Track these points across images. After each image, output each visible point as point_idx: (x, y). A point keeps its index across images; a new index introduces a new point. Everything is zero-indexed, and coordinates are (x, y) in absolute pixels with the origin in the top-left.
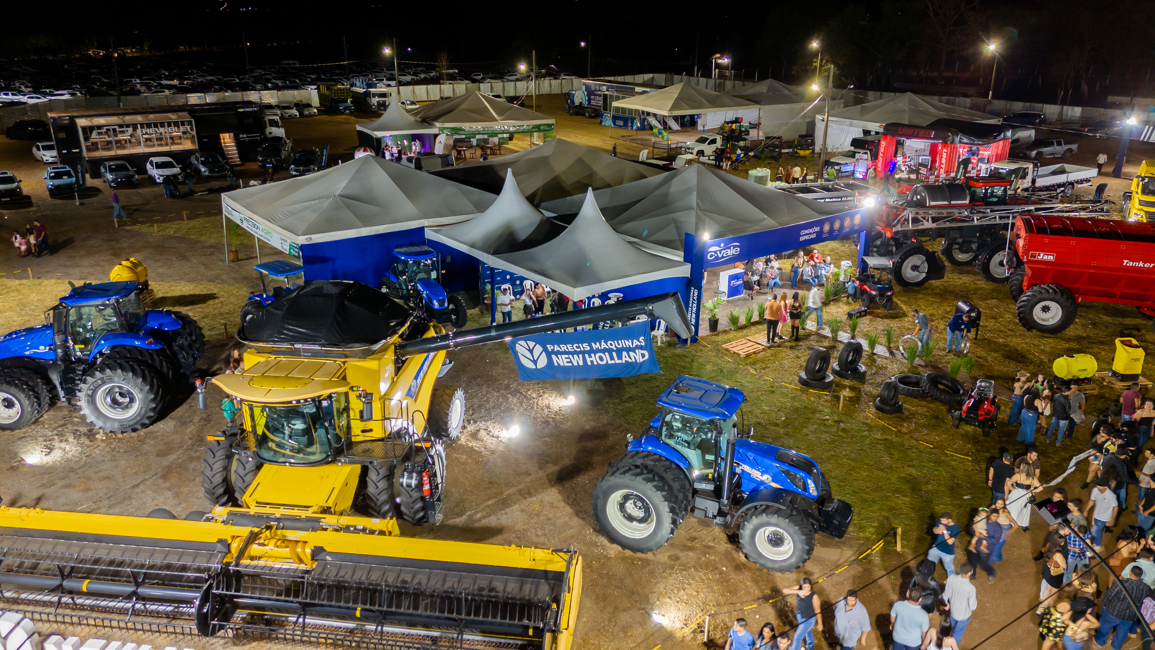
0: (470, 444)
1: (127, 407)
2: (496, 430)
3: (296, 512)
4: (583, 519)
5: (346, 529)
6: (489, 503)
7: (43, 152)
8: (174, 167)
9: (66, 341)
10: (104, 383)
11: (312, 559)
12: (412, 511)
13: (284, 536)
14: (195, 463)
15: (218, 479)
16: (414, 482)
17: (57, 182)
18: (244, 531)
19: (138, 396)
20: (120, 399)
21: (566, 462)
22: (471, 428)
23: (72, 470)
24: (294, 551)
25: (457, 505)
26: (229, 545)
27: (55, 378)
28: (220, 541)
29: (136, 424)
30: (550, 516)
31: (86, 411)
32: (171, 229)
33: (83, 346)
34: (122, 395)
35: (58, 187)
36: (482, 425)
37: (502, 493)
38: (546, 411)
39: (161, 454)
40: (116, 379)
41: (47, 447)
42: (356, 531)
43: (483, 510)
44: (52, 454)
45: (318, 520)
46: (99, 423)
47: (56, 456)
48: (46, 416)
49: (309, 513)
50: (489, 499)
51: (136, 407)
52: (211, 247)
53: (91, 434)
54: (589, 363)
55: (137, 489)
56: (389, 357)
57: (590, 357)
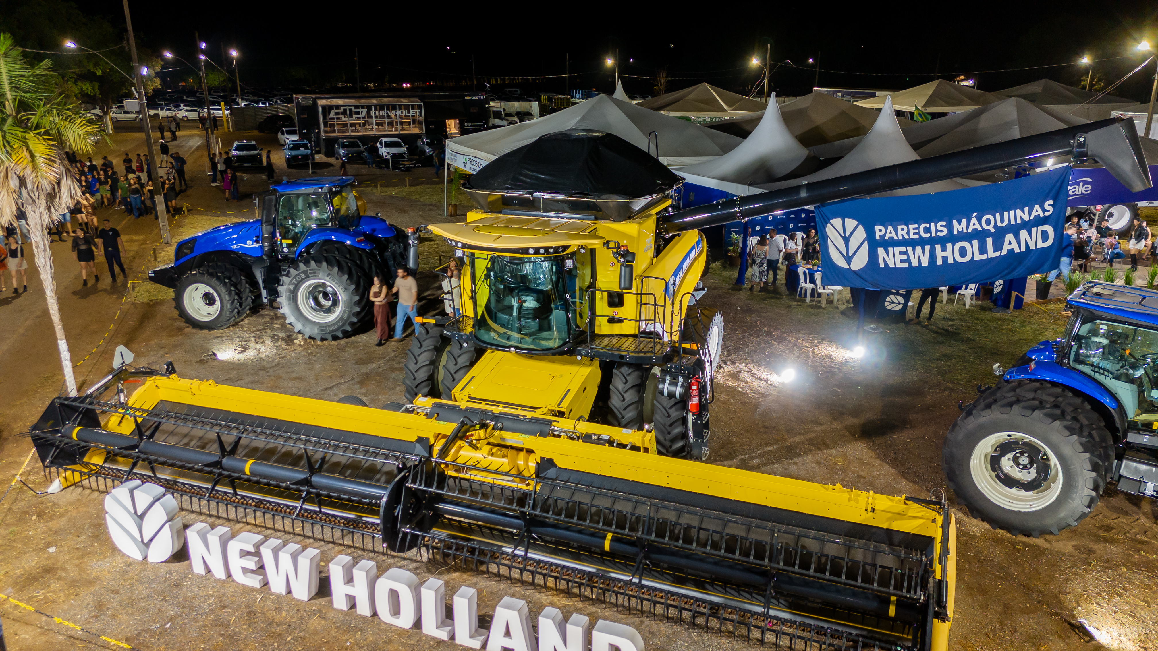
0: (731, 384)
1: (329, 311)
2: (764, 374)
3: (519, 412)
4: (914, 482)
5: (587, 438)
6: (769, 449)
7: (287, 136)
8: (401, 146)
9: (273, 235)
10: (307, 277)
11: (537, 476)
12: (668, 437)
13: (502, 439)
14: (397, 373)
15: (422, 375)
16: (678, 390)
17: (294, 153)
18: (451, 428)
19: (342, 296)
20: (323, 301)
21: (870, 416)
22: (728, 368)
23: (264, 369)
24: (513, 461)
25: (723, 446)
26: (431, 447)
27: (259, 275)
28: (421, 440)
29: (336, 330)
30: (863, 474)
31: (286, 309)
32: (393, 192)
33: (290, 241)
34: (326, 295)
35: (294, 158)
36: (743, 367)
37: (784, 440)
38: (827, 360)
39: (360, 362)
40: (320, 276)
41: (241, 346)
42: (600, 441)
43: (761, 456)
44: (245, 353)
45: (549, 423)
46: (298, 326)
47: (250, 354)
48: (246, 321)
49: (538, 414)
50: (767, 445)
51: (338, 312)
52: (430, 205)
53: (289, 340)
54: (940, 262)
55: (329, 392)
56: (650, 225)
57: (944, 249)
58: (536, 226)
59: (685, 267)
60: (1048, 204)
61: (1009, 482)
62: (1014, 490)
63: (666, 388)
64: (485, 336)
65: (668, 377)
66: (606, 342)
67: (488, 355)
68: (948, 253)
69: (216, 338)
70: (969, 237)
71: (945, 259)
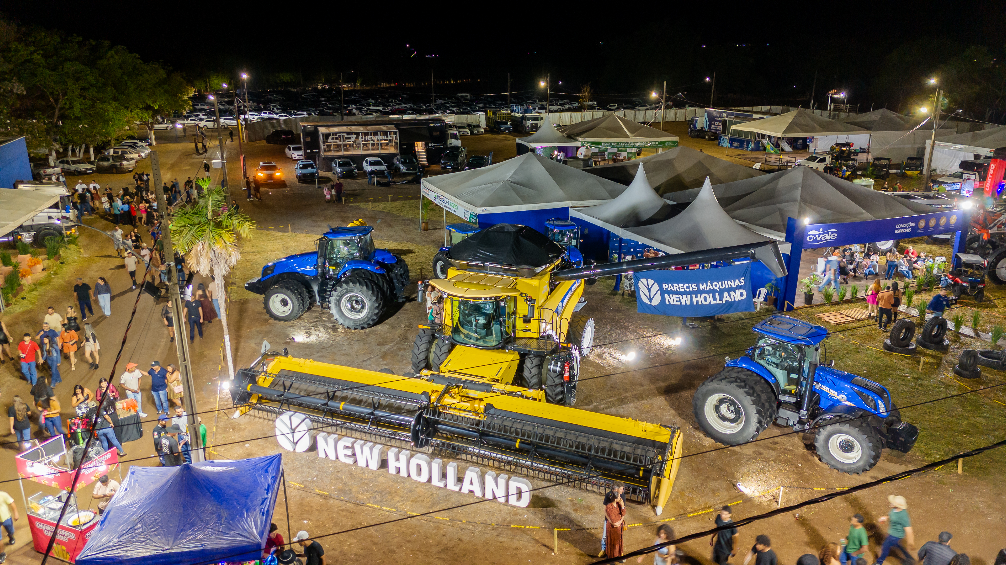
0: (597, 361)
1: (359, 311)
2: (617, 354)
3: (475, 379)
4: (684, 419)
5: (510, 394)
6: (611, 400)
7: (293, 152)
8: (382, 165)
9: (324, 264)
10: (347, 292)
11: (485, 412)
12: (554, 393)
13: (467, 393)
14: (402, 352)
15: (422, 357)
16: (558, 369)
17: (304, 171)
18: (441, 387)
19: (368, 304)
20: (356, 306)
21: (673, 381)
22: (598, 351)
23: (324, 348)
24: (473, 405)
25: (586, 398)
26: (430, 397)
27: (315, 288)
28: (424, 393)
29: (364, 323)
30: (658, 414)
31: (334, 311)
32: (380, 206)
33: (334, 268)
34: (357, 302)
35: (304, 175)
36: (606, 349)
37: (620, 395)
38: (658, 346)
39: (380, 344)
40: (355, 291)
41: (307, 333)
42: (517, 395)
43: (606, 403)
44: (311, 337)
45: (491, 386)
46: (341, 321)
47: (313, 338)
48: (305, 315)
49: (485, 381)
50: (610, 397)
51: (365, 312)
52: (408, 220)
53: (334, 328)
54: (695, 303)
55: (365, 363)
56: (546, 279)
57: (696, 297)
58: (486, 282)
59: (569, 296)
60: (742, 279)
61: (723, 418)
62: (726, 423)
63: (552, 367)
64: (457, 338)
65: (553, 362)
66: (521, 342)
67: (458, 347)
68: (699, 299)
69: (290, 326)
70: (708, 292)
71: (697, 302)
